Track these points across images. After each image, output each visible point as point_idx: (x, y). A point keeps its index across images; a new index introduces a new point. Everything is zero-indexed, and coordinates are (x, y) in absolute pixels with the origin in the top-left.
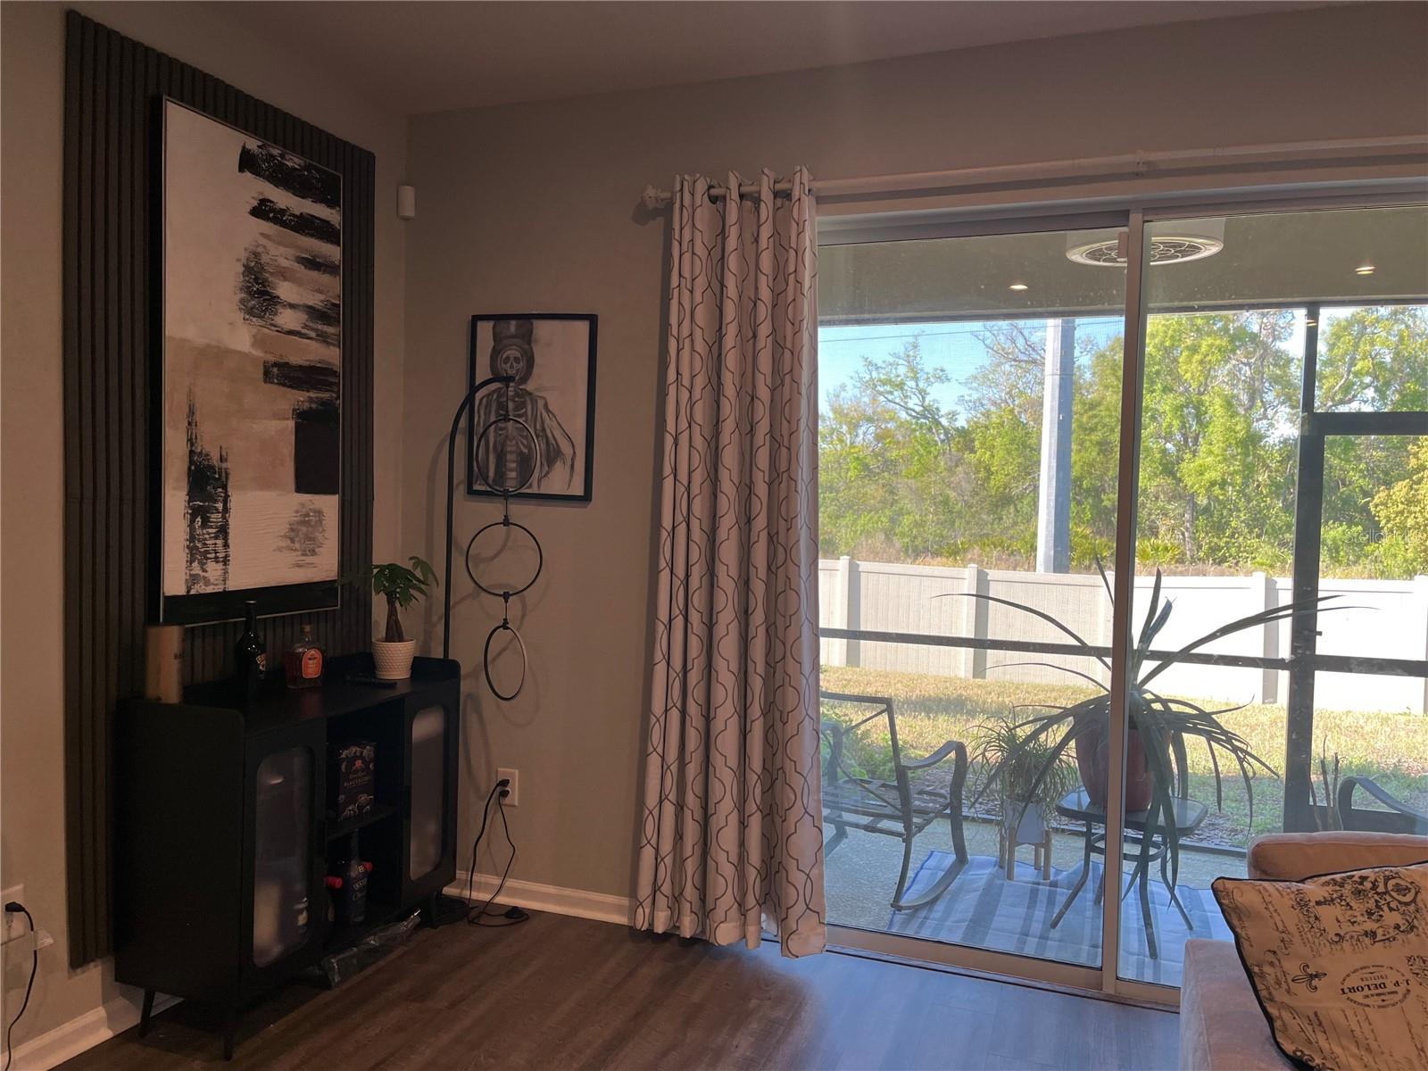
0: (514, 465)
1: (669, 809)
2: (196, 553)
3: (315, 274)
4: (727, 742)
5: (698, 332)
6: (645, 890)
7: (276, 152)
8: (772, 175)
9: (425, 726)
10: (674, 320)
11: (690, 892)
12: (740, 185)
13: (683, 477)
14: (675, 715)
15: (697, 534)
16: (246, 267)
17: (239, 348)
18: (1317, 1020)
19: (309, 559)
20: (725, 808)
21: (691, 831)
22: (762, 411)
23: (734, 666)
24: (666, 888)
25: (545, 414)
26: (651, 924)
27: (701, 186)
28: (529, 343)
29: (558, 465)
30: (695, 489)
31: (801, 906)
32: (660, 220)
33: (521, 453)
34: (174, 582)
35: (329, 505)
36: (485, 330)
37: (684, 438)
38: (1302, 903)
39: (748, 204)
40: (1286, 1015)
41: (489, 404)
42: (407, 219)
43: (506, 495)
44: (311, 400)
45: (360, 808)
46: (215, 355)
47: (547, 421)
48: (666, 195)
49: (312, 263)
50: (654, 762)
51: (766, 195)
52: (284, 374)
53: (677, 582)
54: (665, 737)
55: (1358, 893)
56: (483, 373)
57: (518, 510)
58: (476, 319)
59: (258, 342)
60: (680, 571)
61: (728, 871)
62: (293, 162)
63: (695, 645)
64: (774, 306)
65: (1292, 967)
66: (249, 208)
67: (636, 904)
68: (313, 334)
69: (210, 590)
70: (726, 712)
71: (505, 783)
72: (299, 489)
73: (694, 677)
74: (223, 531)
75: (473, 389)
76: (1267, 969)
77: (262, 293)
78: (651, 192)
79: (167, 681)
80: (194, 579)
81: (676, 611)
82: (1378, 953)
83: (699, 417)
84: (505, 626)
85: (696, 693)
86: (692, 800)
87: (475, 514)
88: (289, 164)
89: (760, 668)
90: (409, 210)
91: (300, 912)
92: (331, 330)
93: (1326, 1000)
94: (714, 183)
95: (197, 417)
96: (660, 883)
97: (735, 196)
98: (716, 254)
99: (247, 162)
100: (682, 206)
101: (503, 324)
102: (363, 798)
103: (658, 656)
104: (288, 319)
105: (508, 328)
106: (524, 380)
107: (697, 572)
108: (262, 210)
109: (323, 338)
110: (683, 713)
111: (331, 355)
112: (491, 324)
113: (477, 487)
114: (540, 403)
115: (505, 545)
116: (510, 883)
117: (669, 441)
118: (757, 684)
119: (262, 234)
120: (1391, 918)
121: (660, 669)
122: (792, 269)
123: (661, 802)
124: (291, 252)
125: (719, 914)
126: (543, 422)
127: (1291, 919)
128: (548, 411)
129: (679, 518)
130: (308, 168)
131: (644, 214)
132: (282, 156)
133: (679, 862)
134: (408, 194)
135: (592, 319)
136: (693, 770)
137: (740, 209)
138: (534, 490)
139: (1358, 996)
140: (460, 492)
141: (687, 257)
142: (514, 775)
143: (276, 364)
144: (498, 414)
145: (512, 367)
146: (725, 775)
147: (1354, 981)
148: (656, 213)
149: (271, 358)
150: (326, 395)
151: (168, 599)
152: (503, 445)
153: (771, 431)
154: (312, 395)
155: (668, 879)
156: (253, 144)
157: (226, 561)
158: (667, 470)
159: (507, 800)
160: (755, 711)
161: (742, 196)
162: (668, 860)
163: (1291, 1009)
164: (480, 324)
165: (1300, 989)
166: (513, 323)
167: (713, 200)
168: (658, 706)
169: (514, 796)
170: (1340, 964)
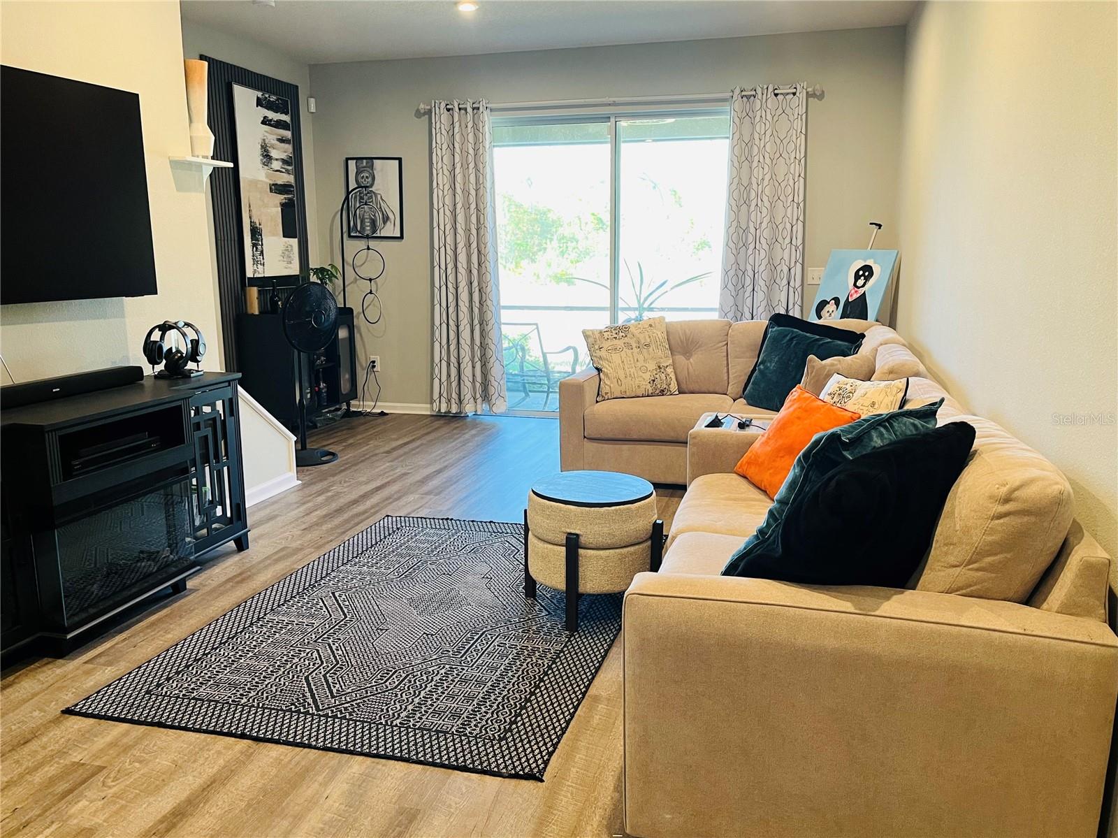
0: (369, 224)
1: (444, 364)
2: (255, 262)
3: (283, 145)
4: (465, 334)
5: (445, 167)
6: (436, 396)
7: (267, 96)
8: (472, 102)
9: (343, 333)
10: (434, 162)
11: (454, 395)
12: (459, 104)
13: (442, 227)
14: (444, 326)
15: (449, 251)
16: (261, 146)
17: (261, 179)
19: (289, 265)
20: (466, 361)
21: (454, 372)
22: (472, 199)
23: (467, 305)
24: (445, 395)
25: (381, 201)
26: (440, 410)
27: (443, 105)
28: (372, 169)
29: (388, 222)
30: (447, 233)
31: (496, 394)
32: (427, 116)
33: (371, 219)
34: (249, 274)
35: (294, 242)
36: (352, 164)
37: (441, 211)
39: (463, 112)
40: (595, 359)
41: (355, 197)
42: (313, 113)
43: (368, 237)
44: (285, 198)
45: (322, 362)
46: (254, 183)
47: (382, 204)
48: (429, 107)
49: (282, 140)
50: (437, 345)
51: (470, 110)
52: (277, 189)
53: (442, 271)
54: (441, 334)
56: (352, 185)
57: (372, 244)
58: (347, 159)
59: (267, 176)
60: (443, 267)
61: (469, 384)
62: (273, 98)
63: (451, 298)
64: (475, 155)
65: (597, 347)
66: (260, 121)
67: (432, 402)
68: (284, 170)
69: (260, 276)
70: (464, 322)
71: (374, 362)
72: (284, 237)
73: (451, 310)
74: (262, 252)
75: (348, 193)
77: (267, 156)
78: (422, 106)
79: (255, 308)
80: (255, 272)
81: (442, 283)
83: (447, 201)
84: (371, 293)
85: (453, 316)
86: (453, 360)
87: (353, 246)
88: (272, 99)
89: (478, 304)
90: (313, 109)
91: (308, 393)
92: (290, 168)
94: (448, 103)
95: (251, 208)
96: (442, 392)
97: (457, 109)
98: (451, 133)
99: (259, 103)
100: (435, 113)
101: (359, 161)
102: (322, 358)
103: (436, 302)
104: (276, 165)
105: (363, 163)
106: (372, 186)
107: (450, 266)
108: (265, 121)
109: (288, 172)
110: (448, 325)
111: (290, 179)
112: (355, 161)
113: (352, 234)
114: (379, 197)
115: (366, 260)
116: (378, 403)
117: (435, 212)
118: (476, 311)
119: (266, 131)
120: (621, 334)
121: (437, 307)
122: (481, 141)
123: (441, 361)
124: (275, 137)
125: (466, 401)
126: (380, 204)
128: (383, 200)
129: (441, 245)
130: (277, 100)
131: (419, 114)
132: (269, 97)
133: (449, 383)
134: (312, 101)
135: (400, 160)
136: (453, 347)
137: (459, 114)
138: (379, 235)
140: (345, 236)
141: (438, 135)
142: (378, 359)
143: (273, 185)
144: (360, 202)
145: (365, 181)
146: (465, 347)
148: (425, 114)
149: (272, 183)
150: (290, 196)
151: (248, 278)
152: (363, 215)
153: (477, 207)
154: (286, 196)
155: (445, 391)
156: (260, 94)
157: (264, 265)
158: (435, 224)
159: (375, 369)
160: (476, 321)
161: (460, 109)
162: (445, 384)
163: (595, 357)
164: (349, 162)
166: (365, 161)
167: (448, 110)
168: (437, 322)
169: (378, 368)
170: (606, 344)
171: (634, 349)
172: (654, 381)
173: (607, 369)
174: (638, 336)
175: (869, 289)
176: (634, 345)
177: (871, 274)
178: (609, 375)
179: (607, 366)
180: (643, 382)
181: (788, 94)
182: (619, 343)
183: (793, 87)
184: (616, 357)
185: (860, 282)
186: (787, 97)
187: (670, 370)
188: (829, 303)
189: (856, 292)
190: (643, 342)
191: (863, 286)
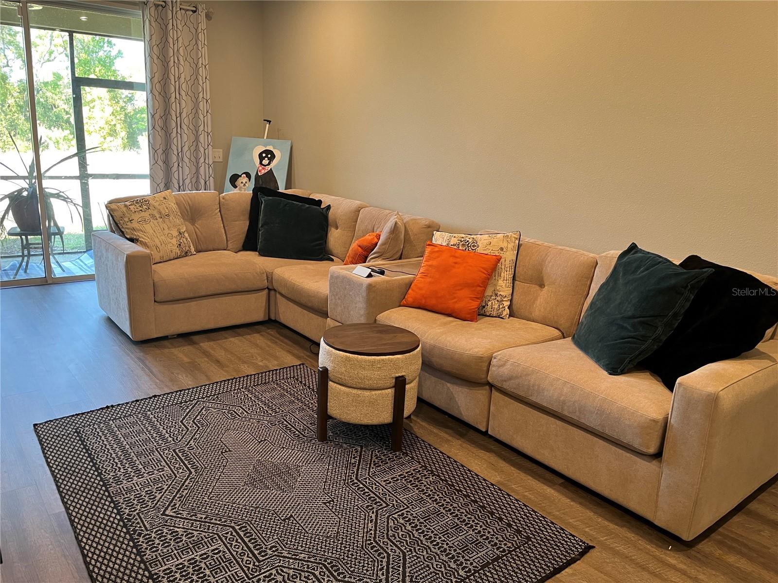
18: (133, 229)
38: (126, 206)
40: (127, 230)
55: (137, 203)
65: (126, 219)
76: (121, 221)
82: (143, 214)
93: (135, 225)
120: (145, 207)
127: (124, 209)
139: (141, 223)
147: (140, 220)
163: (127, 228)
165: (129, 223)
170: (136, 217)
171: (158, 219)
172: (180, 245)
173: (143, 238)
174: (159, 207)
175: (274, 167)
176: (158, 216)
177: (273, 156)
178: (148, 244)
179: (143, 236)
180: (172, 246)
181: (188, 10)
182: (146, 215)
183: (192, 6)
184: (147, 227)
185: (265, 162)
186: (187, 12)
187: (186, 235)
188: (241, 176)
189: (263, 169)
190: (163, 212)
191: (269, 164)
